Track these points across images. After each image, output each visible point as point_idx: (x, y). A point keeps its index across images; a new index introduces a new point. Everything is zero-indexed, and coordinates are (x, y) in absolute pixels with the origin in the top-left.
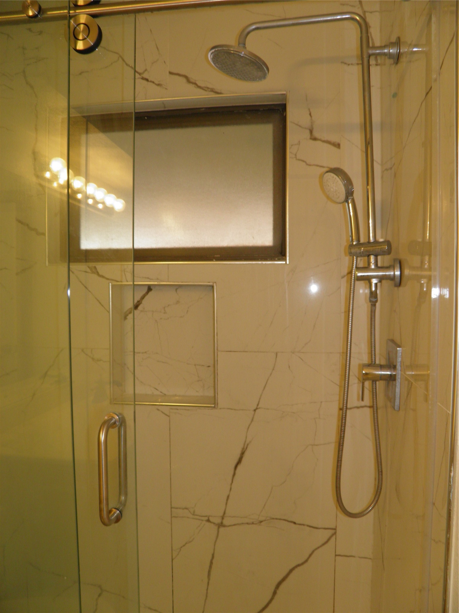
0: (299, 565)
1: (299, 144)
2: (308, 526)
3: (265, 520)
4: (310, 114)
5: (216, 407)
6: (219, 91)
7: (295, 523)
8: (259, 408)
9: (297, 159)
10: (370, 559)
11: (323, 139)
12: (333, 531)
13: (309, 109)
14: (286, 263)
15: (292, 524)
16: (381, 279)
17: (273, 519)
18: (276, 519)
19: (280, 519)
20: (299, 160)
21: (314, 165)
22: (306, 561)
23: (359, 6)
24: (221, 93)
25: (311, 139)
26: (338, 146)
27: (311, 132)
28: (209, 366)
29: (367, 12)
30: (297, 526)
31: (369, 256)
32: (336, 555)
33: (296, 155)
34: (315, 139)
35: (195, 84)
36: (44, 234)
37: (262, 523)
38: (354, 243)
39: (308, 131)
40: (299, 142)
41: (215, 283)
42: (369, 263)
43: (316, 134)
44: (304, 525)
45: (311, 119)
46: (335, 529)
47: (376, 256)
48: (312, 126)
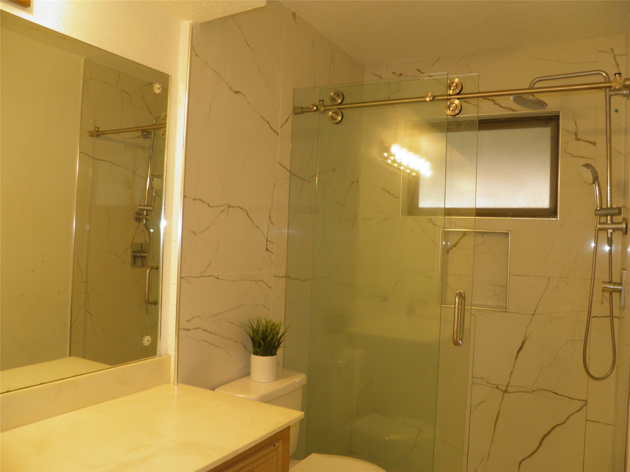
0: (559, 425)
1: (568, 143)
2: (567, 397)
3: (536, 390)
4: (576, 124)
5: (507, 311)
6: (515, 110)
7: (557, 394)
8: (536, 313)
9: (566, 153)
10: (612, 425)
11: (584, 140)
12: (585, 402)
13: (575, 120)
14: (557, 220)
15: (556, 395)
16: (614, 230)
17: (542, 390)
18: (544, 390)
19: (547, 390)
20: (567, 153)
21: (578, 157)
22: (564, 422)
23: (611, 52)
24: (516, 111)
25: (576, 140)
26: (594, 144)
27: (576, 135)
28: (503, 286)
29: (617, 55)
30: (559, 396)
31: (607, 216)
32: (586, 420)
33: (565, 150)
34: (579, 140)
35: (499, 105)
36: (399, 198)
37: (534, 393)
38: (598, 208)
39: (574, 135)
40: (568, 141)
41: (510, 231)
42: (607, 220)
43: (580, 137)
44: (564, 396)
45: (576, 127)
46: (586, 401)
47: (612, 216)
48: (577, 131)
